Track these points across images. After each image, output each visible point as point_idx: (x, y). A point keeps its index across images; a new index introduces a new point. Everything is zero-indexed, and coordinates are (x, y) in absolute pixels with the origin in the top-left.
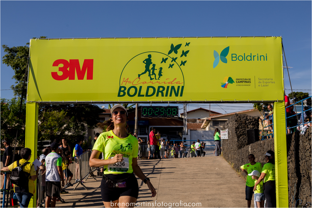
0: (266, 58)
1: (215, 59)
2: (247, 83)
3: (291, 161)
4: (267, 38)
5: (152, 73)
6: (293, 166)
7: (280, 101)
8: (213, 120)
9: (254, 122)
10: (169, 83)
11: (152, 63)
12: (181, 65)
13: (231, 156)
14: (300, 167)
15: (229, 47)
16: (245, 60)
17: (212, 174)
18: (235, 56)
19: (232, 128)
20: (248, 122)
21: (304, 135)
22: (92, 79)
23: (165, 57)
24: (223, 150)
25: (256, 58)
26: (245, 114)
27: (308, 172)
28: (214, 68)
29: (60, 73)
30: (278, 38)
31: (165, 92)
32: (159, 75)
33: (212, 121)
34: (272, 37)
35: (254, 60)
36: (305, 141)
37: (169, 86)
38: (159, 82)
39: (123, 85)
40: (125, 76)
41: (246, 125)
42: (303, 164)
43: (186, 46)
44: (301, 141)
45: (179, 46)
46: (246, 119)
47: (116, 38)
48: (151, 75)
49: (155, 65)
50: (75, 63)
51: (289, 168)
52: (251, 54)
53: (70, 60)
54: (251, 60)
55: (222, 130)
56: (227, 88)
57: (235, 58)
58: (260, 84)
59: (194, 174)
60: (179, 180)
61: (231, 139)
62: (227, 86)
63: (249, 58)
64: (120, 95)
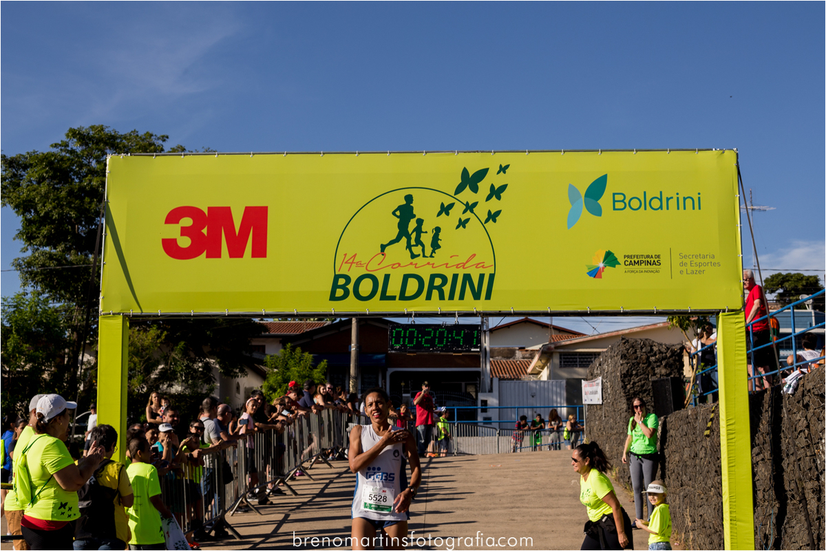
0: (697, 204)
1: (571, 206)
2: (652, 267)
3: (763, 460)
4: (700, 152)
5: (416, 240)
6: (766, 473)
7: (735, 312)
8: (562, 350)
9: (671, 360)
10: (457, 267)
11: (414, 216)
12: (487, 221)
13: (611, 448)
14: (784, 473)
15: (606, 175)
16: (645, 209)
17: (560, 495)
18: (621, 197)
19: (613, 375)
20: (653, 358)
21: (793, 395)
22: (265, 257)
23: (447, 202)
24: (590, 433)
25: (673, 203)
26: (646, 339)
27: (802, 485)
28: (569, 228)
29: (185, 242)
30: (727, 152)
31: (447, 289)
32: (432, 246)
33: (558, 356)
34: (712, 150)
35: (668, 209)
36: (795, 410)
37: (458, 275)
38: (433, 264)
39: (344, 271)
40: (346, 248)
41: (648, 366)
42: (791, 466)
43: (498, 173)
44: (784, 410)
45: (482, 174)
46: (649, 352)
47: (324, 154)
48: (414, 246)
49: (423, 221)
50: (221, 216)
51: (757, 478)
52: (661, 192)
53: (209, 208)
54: (662, 209)
55: (587, 380)
56: (601, 277)
57: (623, 203)
58: (684, 268)
59: (514, 496)
60: (476, 513)
61: (611, 404)
62: (603, 273)
63: (656, 204)
64: (337, 295)
